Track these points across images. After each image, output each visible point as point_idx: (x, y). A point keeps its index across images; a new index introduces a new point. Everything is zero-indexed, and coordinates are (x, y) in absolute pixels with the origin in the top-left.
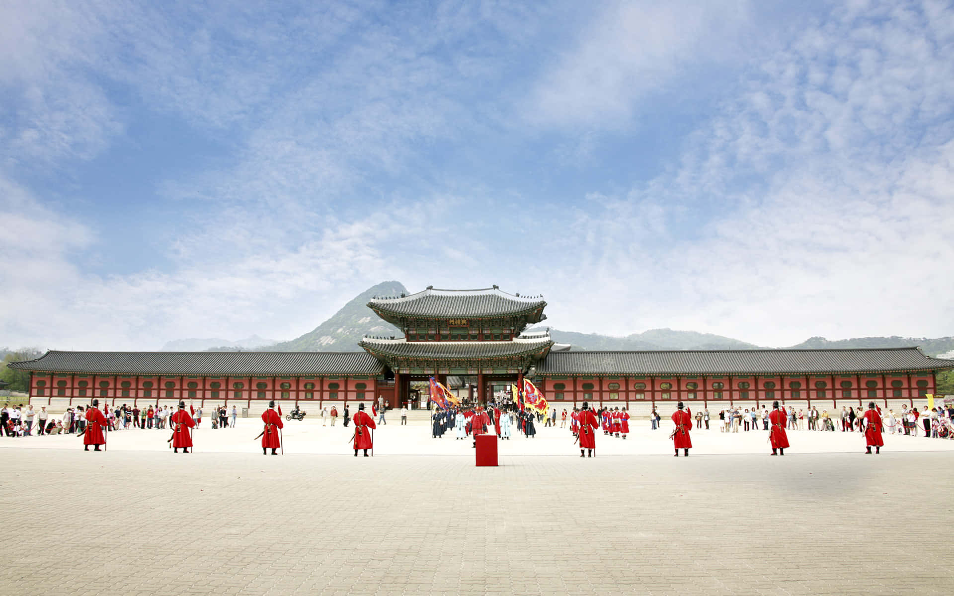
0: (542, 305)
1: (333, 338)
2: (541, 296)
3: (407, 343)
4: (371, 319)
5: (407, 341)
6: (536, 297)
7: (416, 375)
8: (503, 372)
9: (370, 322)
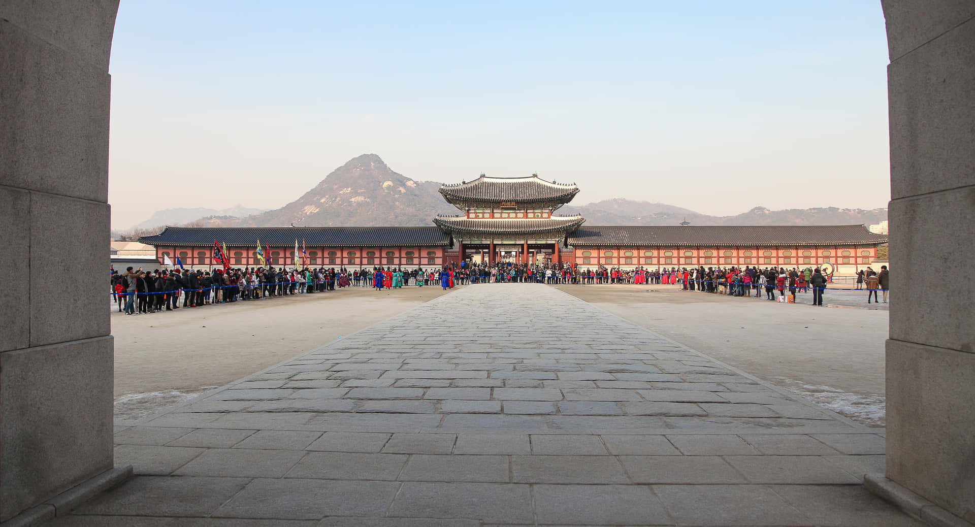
0: (576, 190)
1: (317, 207)
2: (575, 184)
3: (468, 220)
4: (351, 189)
5: (468, 218)
6: (570, 185)
7: (475, 244)
8: (544, 242)
9: (351, 193)
